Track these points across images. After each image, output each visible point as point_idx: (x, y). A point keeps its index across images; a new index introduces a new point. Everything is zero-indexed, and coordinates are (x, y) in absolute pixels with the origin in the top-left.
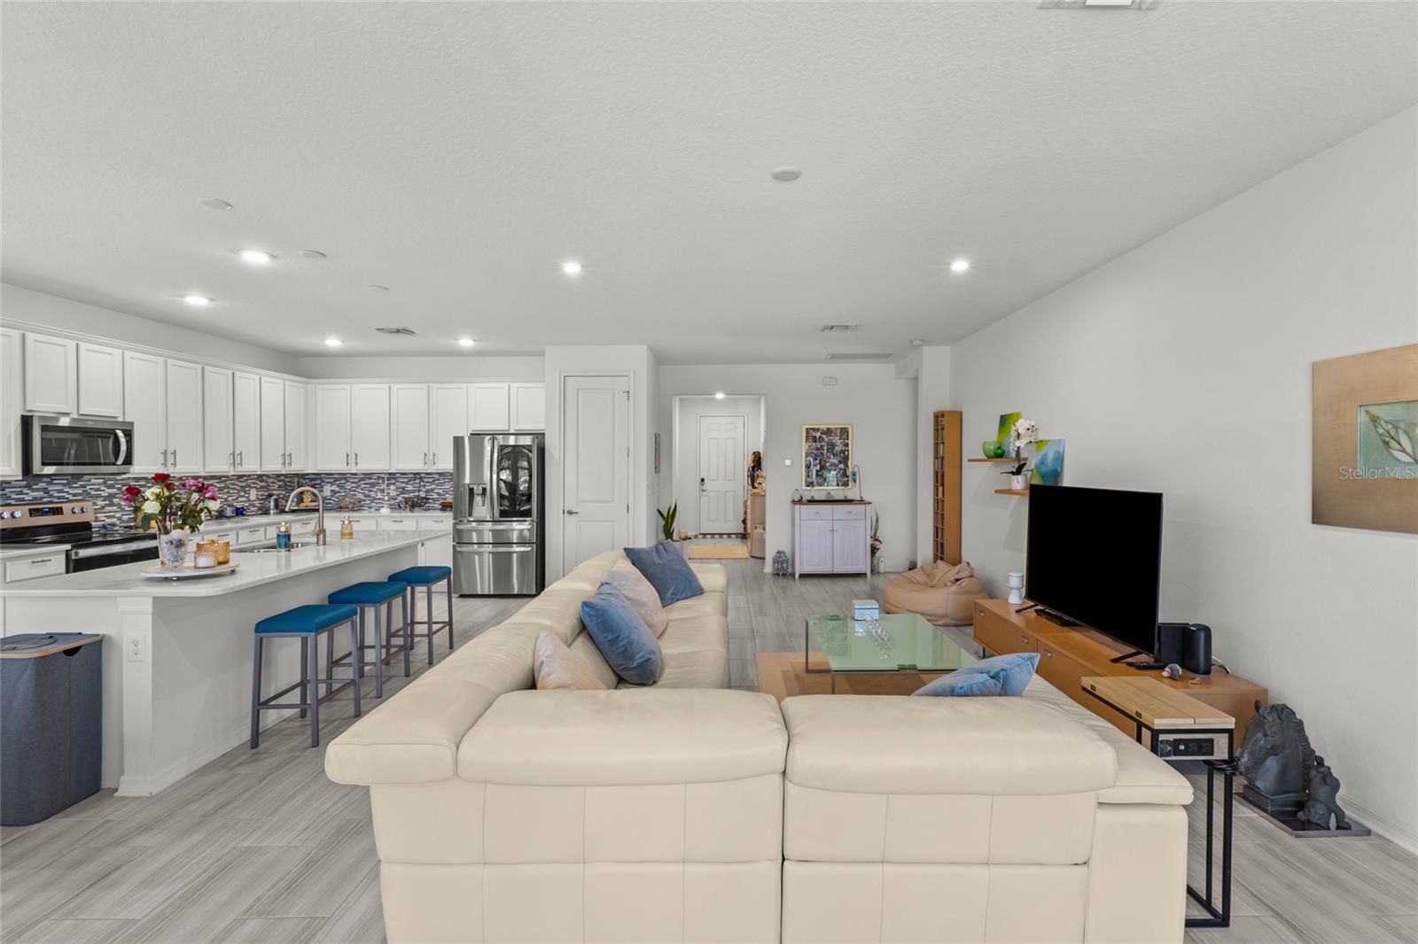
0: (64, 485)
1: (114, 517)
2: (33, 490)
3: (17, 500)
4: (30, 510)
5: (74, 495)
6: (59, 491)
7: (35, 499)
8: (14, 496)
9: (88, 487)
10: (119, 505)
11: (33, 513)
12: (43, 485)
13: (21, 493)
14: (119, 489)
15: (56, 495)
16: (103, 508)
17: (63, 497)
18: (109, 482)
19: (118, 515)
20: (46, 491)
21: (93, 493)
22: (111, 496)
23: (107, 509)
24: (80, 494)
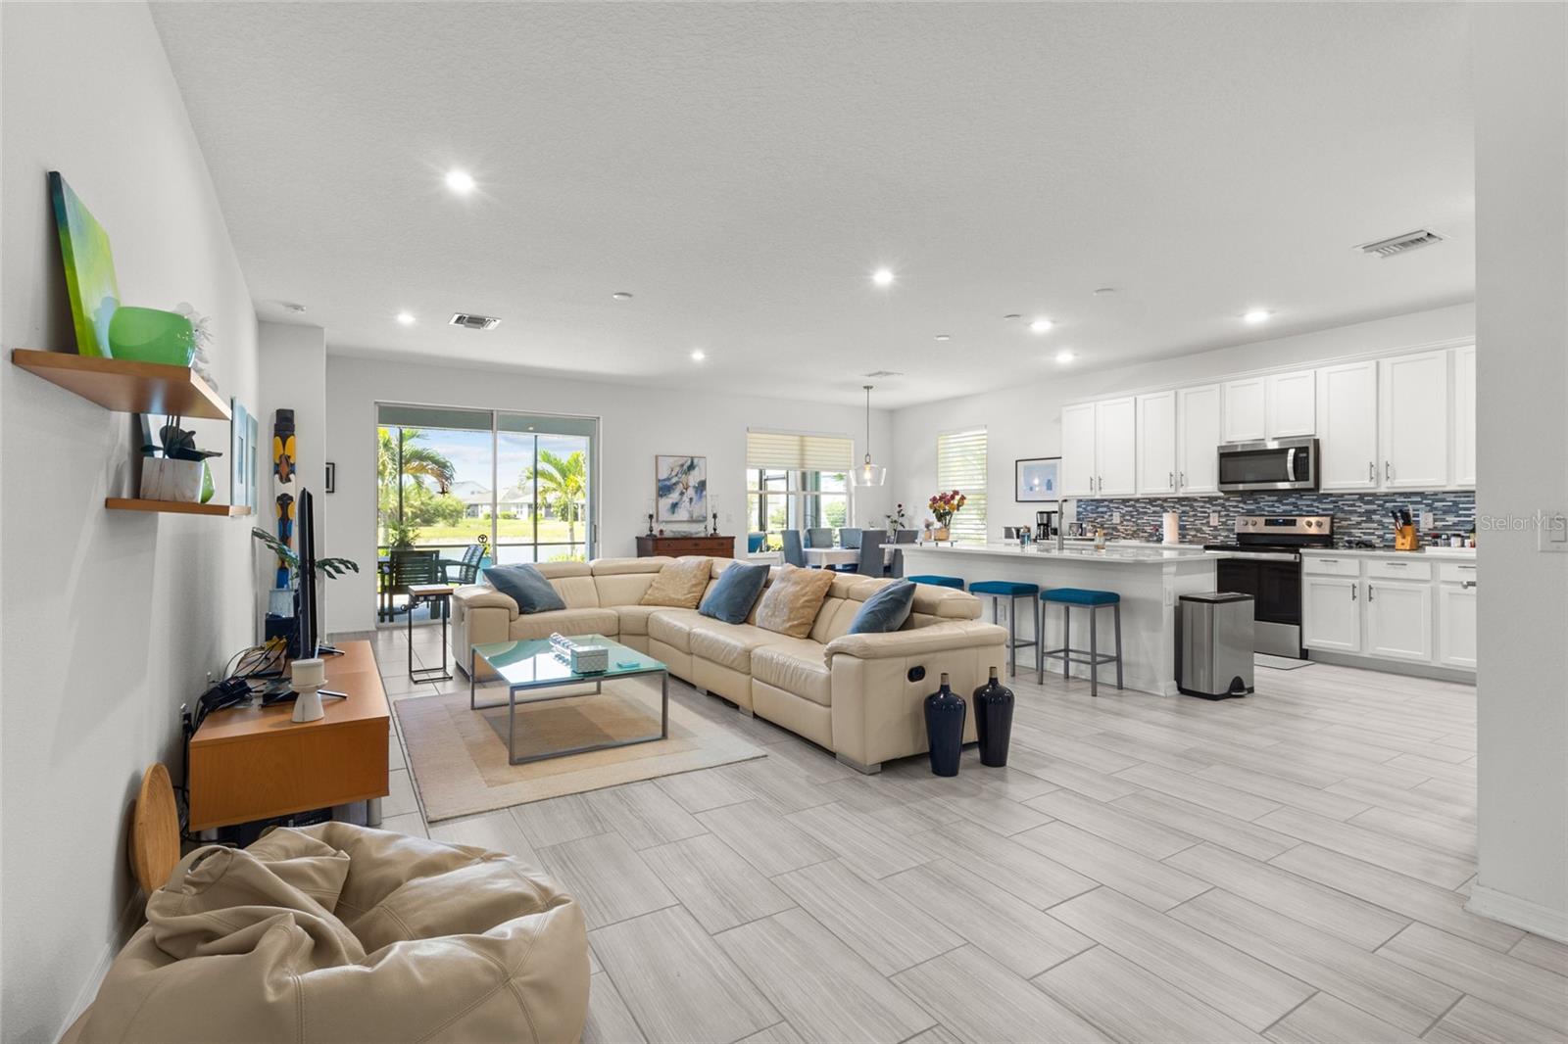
0: (1314, 500)
1: (1373, 534)
2: (1284, 505)
3: (1268, 511)
4: (1266, 520)
5: (1324, 510)
6: (1308, 506)
7: (1284, 511)
8: (1267, 509)
9: (1340, 503)
10: (1380, 523)
11: (1268, 523)
12: (1293, 500)
13: (1273, 506)
14: (1379, 506)
15: (1305, 508)
16: (1359, 523)
17: (1313, 511)
18: (1366, 498)
19: (1380, 533)
20: (1295, 505)
21: (1346, 508)
22: (1369, 513)
23: (1364, 525)
24: (1330, 510)
